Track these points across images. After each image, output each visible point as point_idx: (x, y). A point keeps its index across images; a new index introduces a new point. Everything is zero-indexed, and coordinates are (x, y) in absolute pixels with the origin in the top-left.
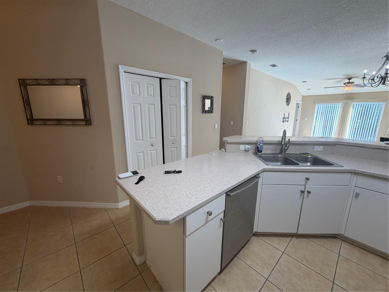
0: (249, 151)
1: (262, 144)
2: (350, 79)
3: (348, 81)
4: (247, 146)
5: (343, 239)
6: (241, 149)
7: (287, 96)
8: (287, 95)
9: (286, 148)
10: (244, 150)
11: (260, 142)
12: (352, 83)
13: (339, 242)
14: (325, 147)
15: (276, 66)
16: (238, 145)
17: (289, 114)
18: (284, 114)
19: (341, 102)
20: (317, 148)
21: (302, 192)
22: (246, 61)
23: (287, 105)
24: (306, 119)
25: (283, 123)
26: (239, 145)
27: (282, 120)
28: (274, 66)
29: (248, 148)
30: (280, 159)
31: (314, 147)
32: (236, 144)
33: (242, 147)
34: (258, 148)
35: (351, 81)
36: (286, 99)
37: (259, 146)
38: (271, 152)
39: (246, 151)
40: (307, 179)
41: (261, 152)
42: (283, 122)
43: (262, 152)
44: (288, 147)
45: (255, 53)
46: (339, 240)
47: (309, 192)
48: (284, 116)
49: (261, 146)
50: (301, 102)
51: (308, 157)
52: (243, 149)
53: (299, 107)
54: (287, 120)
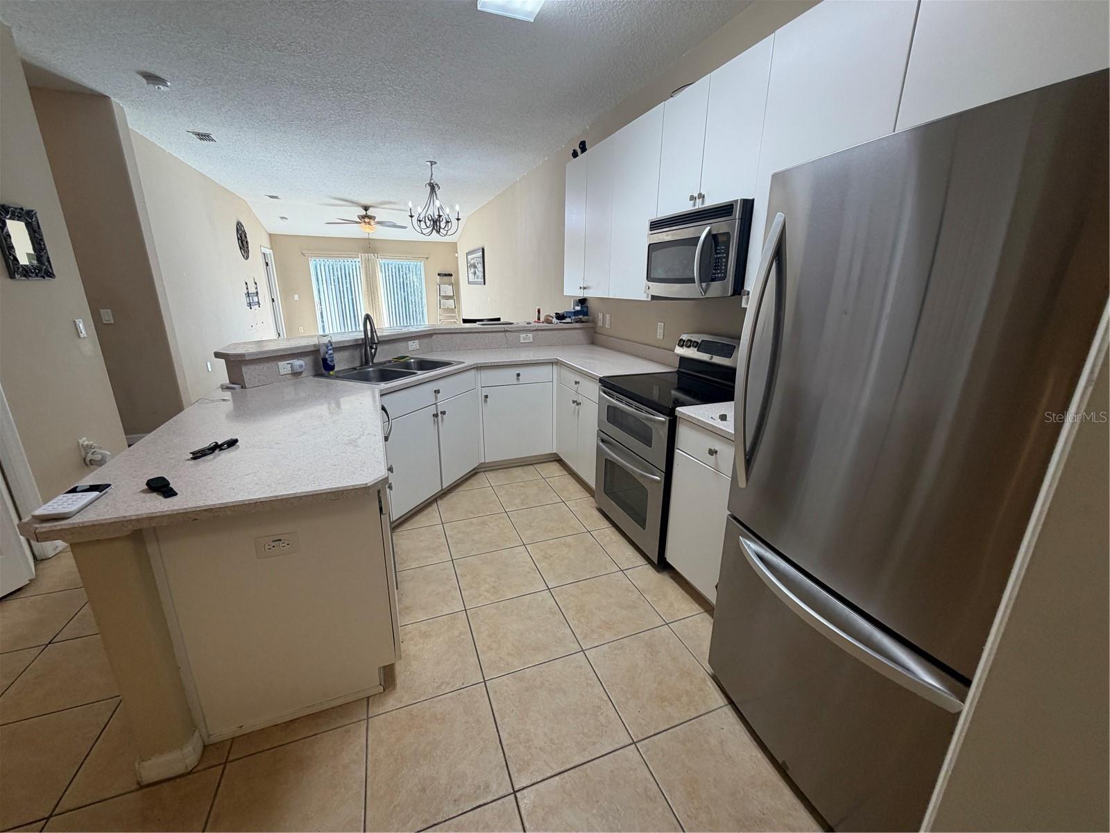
0: (301, 372)
1: (331, 350)
2: (366, 208)
3: (364, 213)
4: (298, 363)
5: (483, 470)
6: (282, 372)
7: (237, 231)
8: (237, 228)
9: (373, 351)
10: (291, 372)
11: (327, 347)
12: (370, 217)
13: (482, 475)
14: (421, 340)
15: (213, 140)
16: (273, 364)
17: (256, 283)
18: (246, 283)
19: (358, 257)
20: (413, 345)
21: (436, 416)
22: (107, 94)
23: (243, 256)
24: (296, 297)
25: (251, 308)
26: (275, 363)
27: (244, 300)
28: (204, 137)
29: (301, 366)
30: (372, 375)
31: (408, 345)
32: (267, 362)
33: (284, 367)
34: (325, 360)
35: (369, 213)
36: (238, 239)
37: (327, 356)
38: (346, 367)
39: (296, 374)
40: (437, 392)
41: (332, 368)
42: (250, 305)
43: (336, 370)
44: (376, 349)
45: (161, 87)
46: (481, 474)
47: (443, 413)
48: (247, 289)
49: (331, 354)
50: (271, 251)
51: (411, 362)
52: (288, 370)
53: (270, 264)
54: (257, 300)
